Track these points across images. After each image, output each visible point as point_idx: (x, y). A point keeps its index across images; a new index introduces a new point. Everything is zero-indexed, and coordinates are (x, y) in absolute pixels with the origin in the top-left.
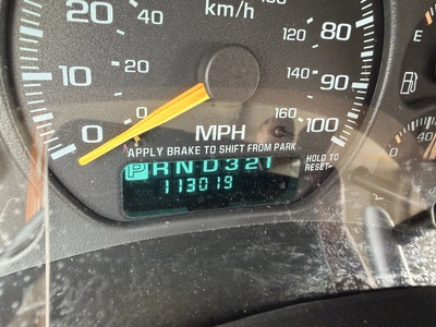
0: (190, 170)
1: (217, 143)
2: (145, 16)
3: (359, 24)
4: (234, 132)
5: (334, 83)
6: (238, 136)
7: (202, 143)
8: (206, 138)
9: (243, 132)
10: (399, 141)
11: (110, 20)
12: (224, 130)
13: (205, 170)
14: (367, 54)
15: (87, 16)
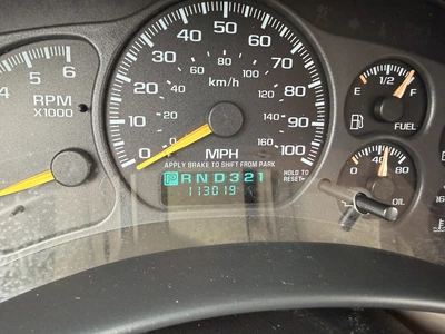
0: (205, 181)
1: (220, 161)
2: (175, 89)
3: (310, 86)
4: (231, 154)
5: (298, 122)
6: (234, 156)
7: (210, 160)
8: (212, 157)
9: (237, 154)
10: (357, 162)
11: (156, 91)
12: (224, 152)
13: (216, 180)
14: (320, 104)
15: (144, 90)
